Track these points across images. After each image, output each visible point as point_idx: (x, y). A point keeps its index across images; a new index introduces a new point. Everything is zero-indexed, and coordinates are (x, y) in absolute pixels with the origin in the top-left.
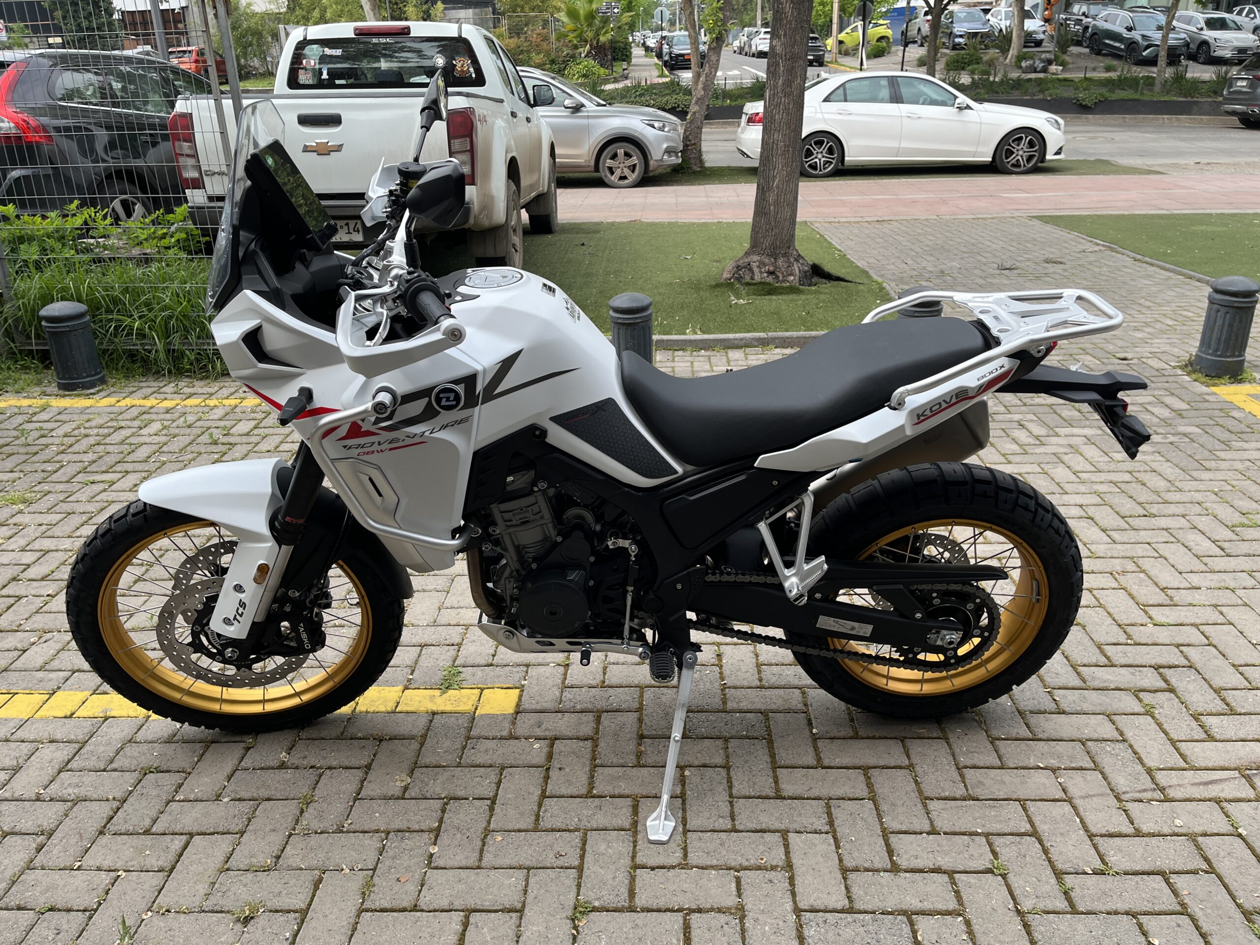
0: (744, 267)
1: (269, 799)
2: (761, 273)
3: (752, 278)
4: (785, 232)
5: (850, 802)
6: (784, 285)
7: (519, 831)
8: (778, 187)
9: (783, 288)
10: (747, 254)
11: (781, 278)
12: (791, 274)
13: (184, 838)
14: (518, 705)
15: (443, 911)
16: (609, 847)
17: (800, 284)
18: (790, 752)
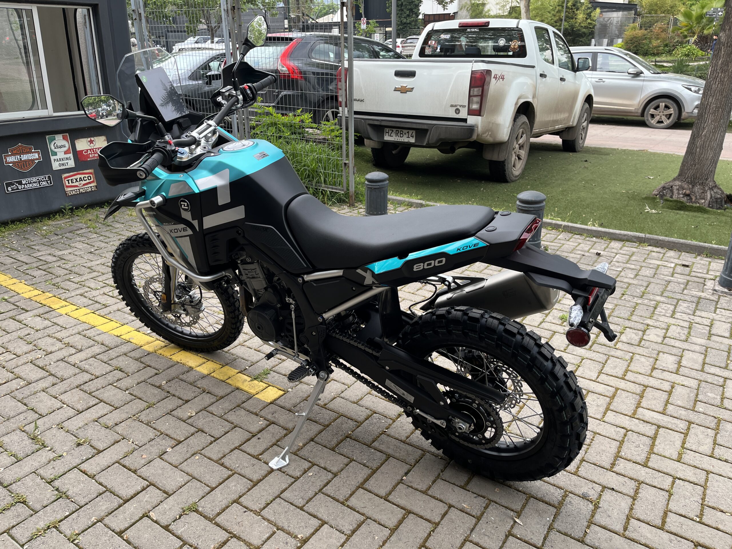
0: (668, 189)
1: (140, 399)
2: (679, 194)
3: (671, 197)
4: (705, 168)
5: (377, 525)
6: (694, 205)
7: (209, 458)
8: (705, 136)
9: (692, 207)
10: (674, 180)
11: (693, 200)
12: (703, 199)
13: (98, 401)
14: (275, 400)
15: (143, 478)
16: (235, 486)
17: (709, 207)
18: (377, 483)
